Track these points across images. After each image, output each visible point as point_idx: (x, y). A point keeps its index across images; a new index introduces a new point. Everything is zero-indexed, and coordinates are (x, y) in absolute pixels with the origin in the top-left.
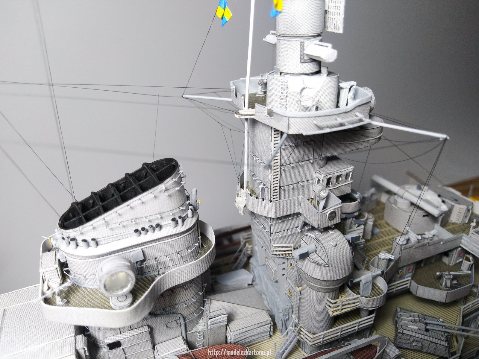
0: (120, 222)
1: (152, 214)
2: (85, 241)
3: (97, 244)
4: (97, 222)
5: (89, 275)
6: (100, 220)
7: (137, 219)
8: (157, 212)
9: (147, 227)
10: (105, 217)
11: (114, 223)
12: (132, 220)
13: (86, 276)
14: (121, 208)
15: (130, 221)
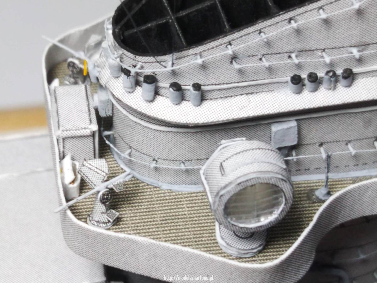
0: (263, 55)
1: (340, 45)
2: (176, 87)
3: (203, 98)
4: (213, 48)
5: (167, 160)
6: (221, 45)
7: (302, 51)
8: (353, 42)
9: (321, 74)
10: (233, 40)
11: (249, 56)
12: (291, 52)
13: (159, 160)
14: (273, 25)
15: (286, 54)
